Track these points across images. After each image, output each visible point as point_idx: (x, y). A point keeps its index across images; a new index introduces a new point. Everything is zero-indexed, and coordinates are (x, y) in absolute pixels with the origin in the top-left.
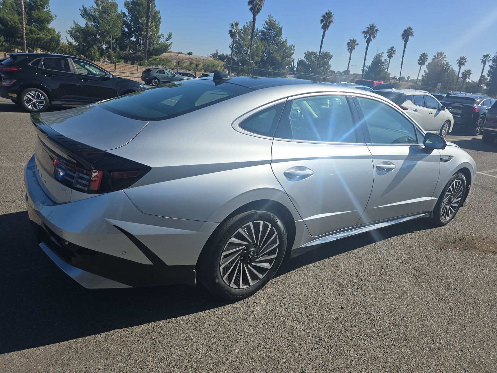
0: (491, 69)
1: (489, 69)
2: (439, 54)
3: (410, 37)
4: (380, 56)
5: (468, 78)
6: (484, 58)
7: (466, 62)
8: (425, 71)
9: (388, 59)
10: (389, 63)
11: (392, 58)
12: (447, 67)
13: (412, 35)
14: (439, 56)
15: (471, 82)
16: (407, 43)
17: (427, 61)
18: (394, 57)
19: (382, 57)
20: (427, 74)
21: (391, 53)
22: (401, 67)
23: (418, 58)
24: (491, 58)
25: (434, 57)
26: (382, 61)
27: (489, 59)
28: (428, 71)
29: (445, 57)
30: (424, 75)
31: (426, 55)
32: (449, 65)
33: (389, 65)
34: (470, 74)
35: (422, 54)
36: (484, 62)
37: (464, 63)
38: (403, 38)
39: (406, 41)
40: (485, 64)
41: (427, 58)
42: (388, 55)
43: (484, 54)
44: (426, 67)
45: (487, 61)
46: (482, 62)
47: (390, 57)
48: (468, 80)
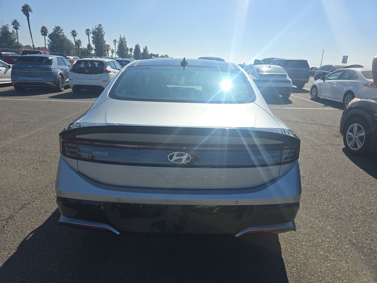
0: (93, 39)
1: (92, 39)
2: (57, 27)
3: (30, 13)
4: (6, 28)
5: (80, 45)
6: (87, 31)
7: (77, 34)
8: (48, 41)
9: (15, 31)
10: (17, 34)
11: (18, 29)
12: (64, 38)
13: (31, 11)
14: (58, 30)
15: (82, 48)
16: (29, 17)
17: (48, 32)
18: (19, 28)
19: (8, 28)
20: (51, 43)
21: (16, 26)
22: (32, 38)
23: (40, 30)
24: (91, 32)
25: (54, 30)
26: (10, 32)
27: (90, 32)
28: (50, 41)
29: (61, 30)
30: (49, 44)
31: (46, 28)
32: (65, 36)
33: (17, 35)
34: (81, 43)
35: (42, 27)
36: (88, 34)
37: (76, 35)
38: (24, 13)
39: (28, 16)
40: (89, 35)
41: (48, 31)
42: (14, 27)
43: (86, 29)
44: (48, 37)
45: (89, 34)
46: (87, 34)
47: (16, 28)
48: (80, 47)
